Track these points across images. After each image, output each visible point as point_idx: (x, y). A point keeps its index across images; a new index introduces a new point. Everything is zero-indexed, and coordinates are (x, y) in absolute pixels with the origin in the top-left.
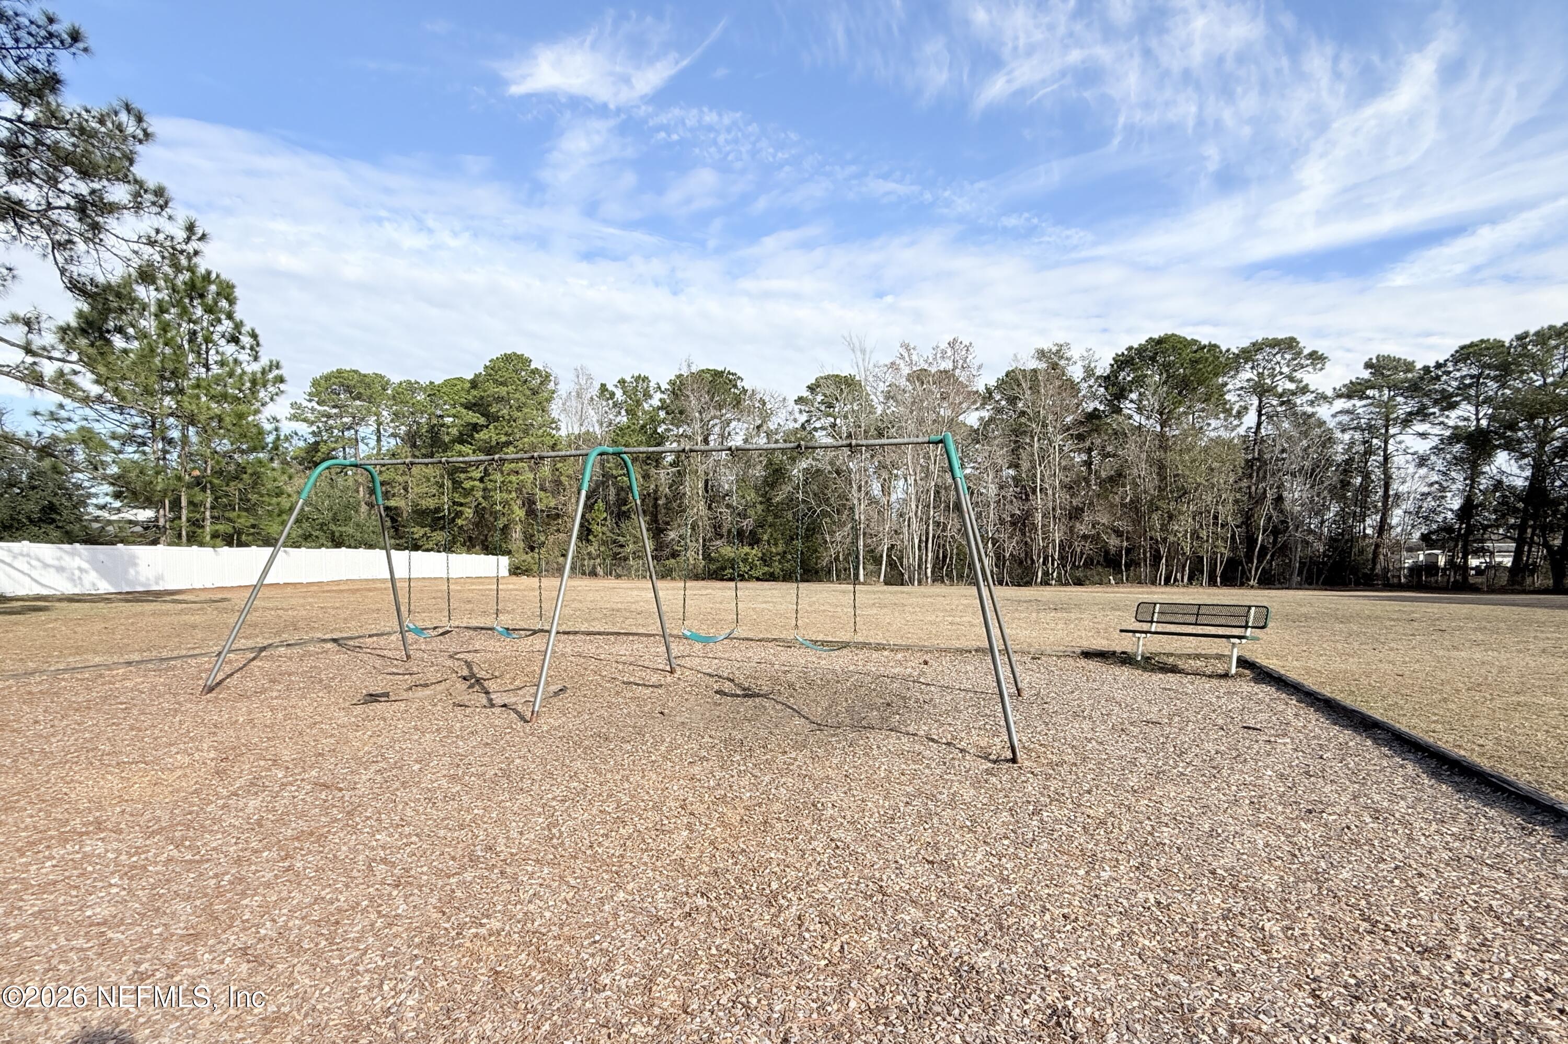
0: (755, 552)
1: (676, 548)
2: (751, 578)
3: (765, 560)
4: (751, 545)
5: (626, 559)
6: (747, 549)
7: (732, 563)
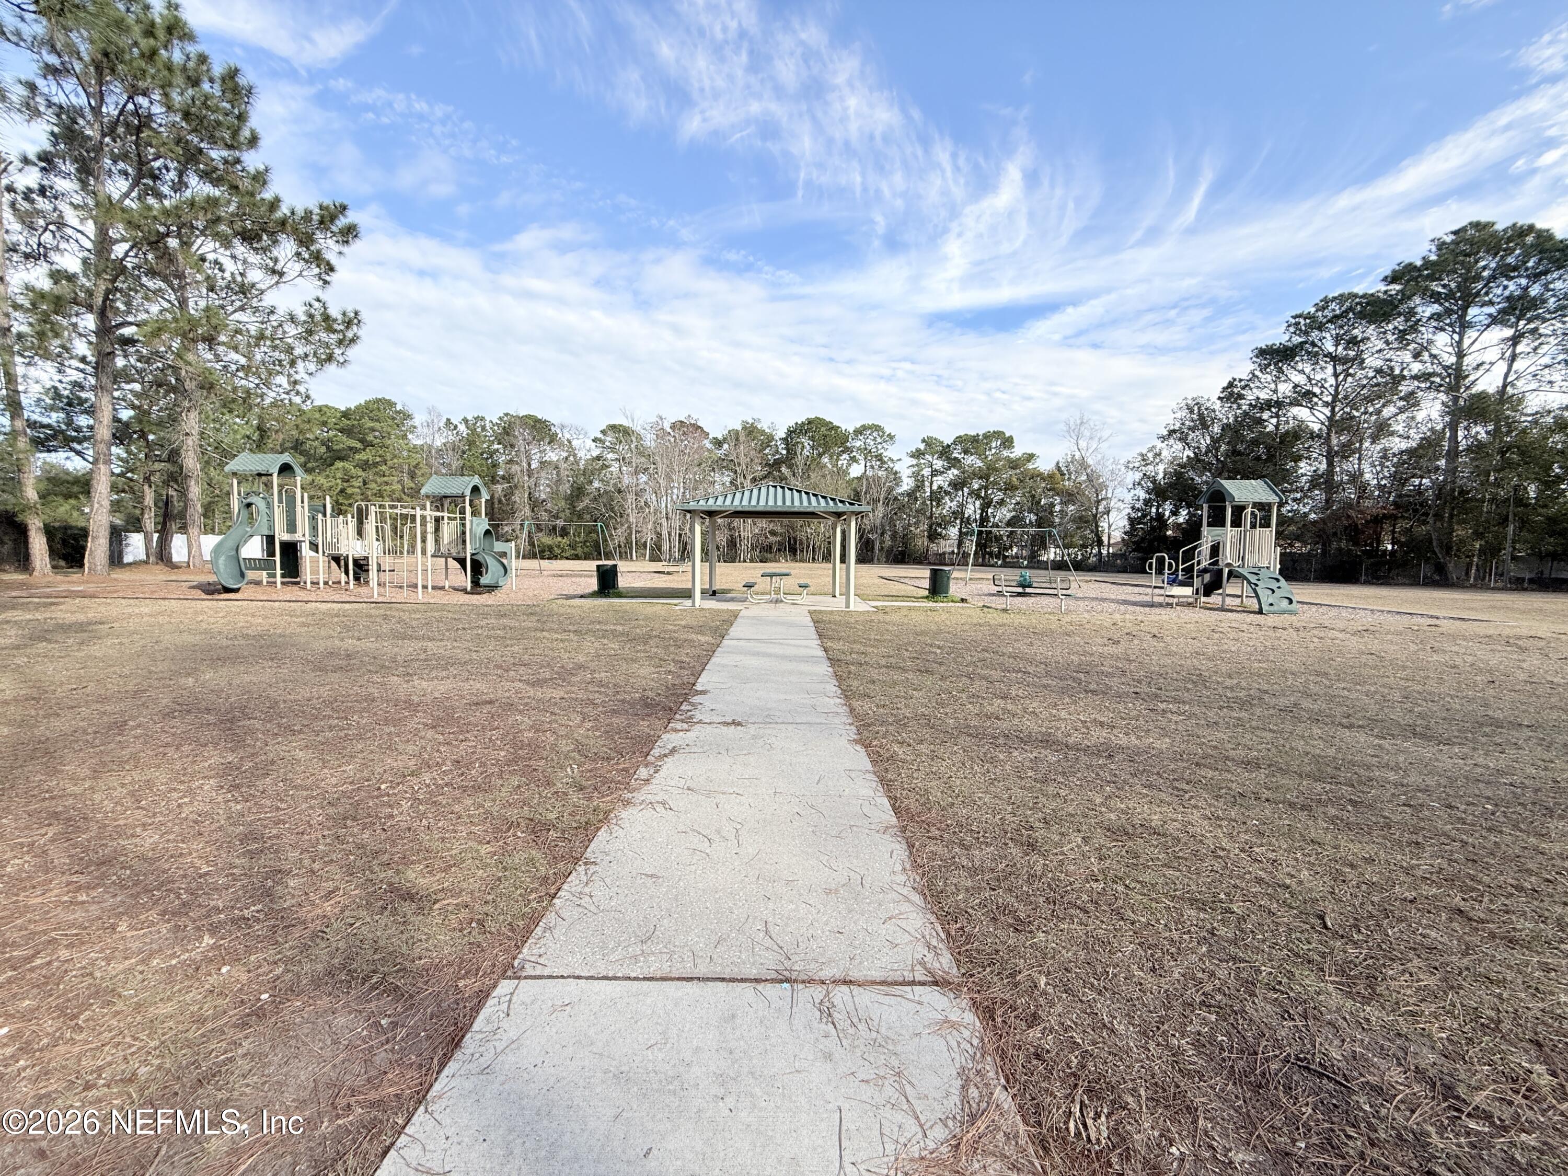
0: (565, 541)
2: (562, 558)
3: (572, 546)
4: (562, 536)
6: (559, 539)
7: (550, 549)
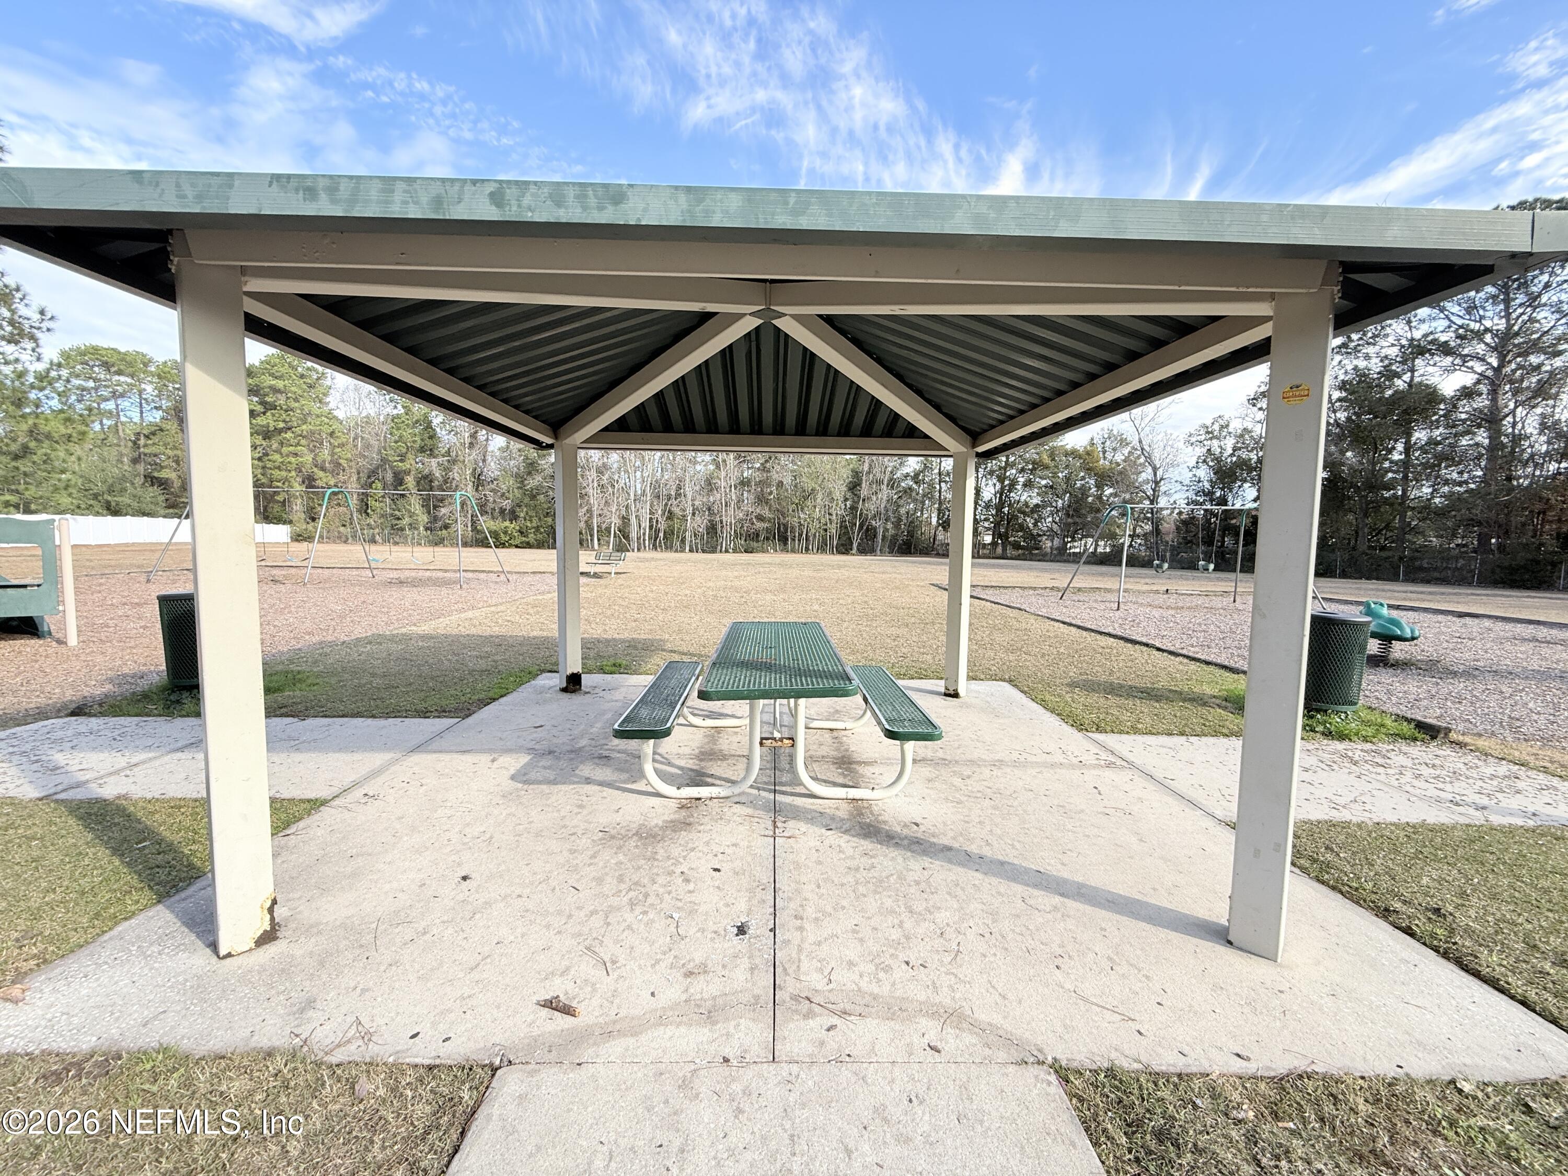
0: (514, 526)
1: (447, 521)
2: (510, 546)
3: (523, 533)
4: (511, 520)
5: (402, 529)
7: (495, 534)
